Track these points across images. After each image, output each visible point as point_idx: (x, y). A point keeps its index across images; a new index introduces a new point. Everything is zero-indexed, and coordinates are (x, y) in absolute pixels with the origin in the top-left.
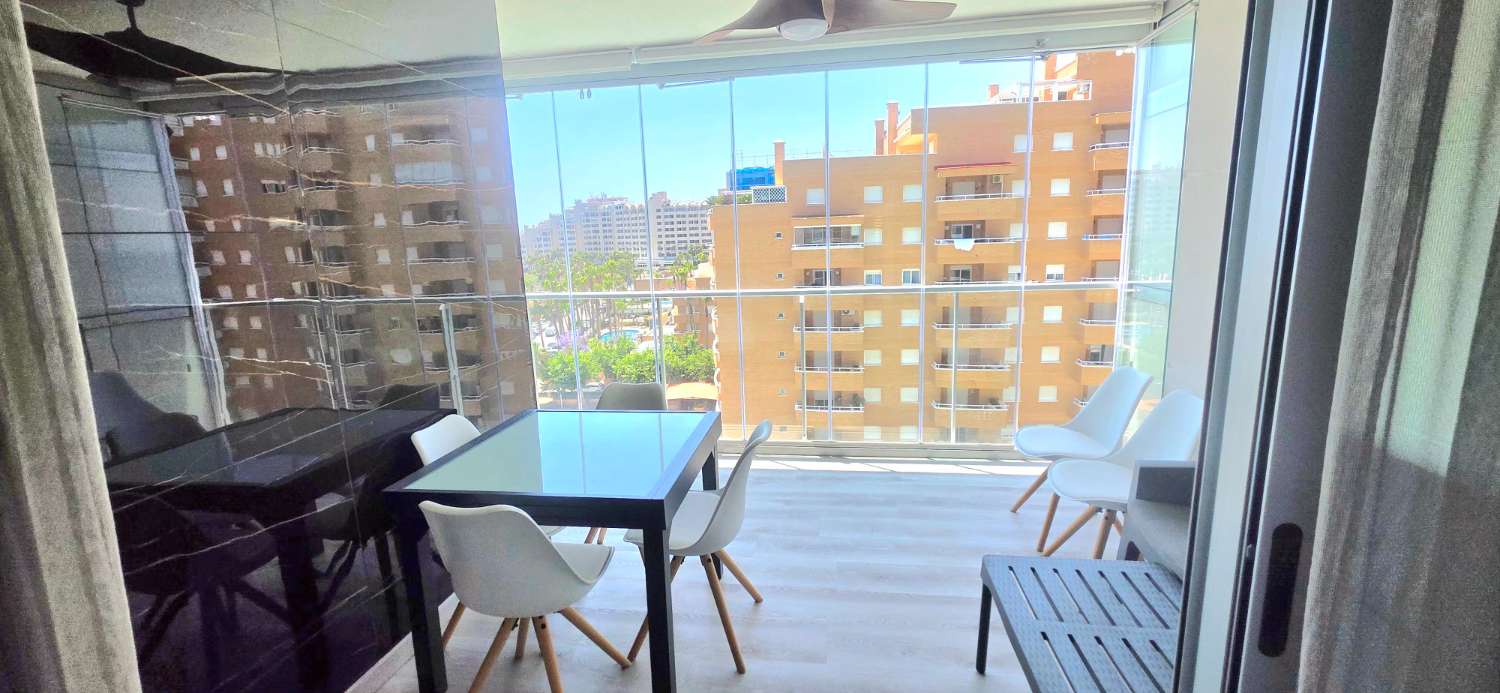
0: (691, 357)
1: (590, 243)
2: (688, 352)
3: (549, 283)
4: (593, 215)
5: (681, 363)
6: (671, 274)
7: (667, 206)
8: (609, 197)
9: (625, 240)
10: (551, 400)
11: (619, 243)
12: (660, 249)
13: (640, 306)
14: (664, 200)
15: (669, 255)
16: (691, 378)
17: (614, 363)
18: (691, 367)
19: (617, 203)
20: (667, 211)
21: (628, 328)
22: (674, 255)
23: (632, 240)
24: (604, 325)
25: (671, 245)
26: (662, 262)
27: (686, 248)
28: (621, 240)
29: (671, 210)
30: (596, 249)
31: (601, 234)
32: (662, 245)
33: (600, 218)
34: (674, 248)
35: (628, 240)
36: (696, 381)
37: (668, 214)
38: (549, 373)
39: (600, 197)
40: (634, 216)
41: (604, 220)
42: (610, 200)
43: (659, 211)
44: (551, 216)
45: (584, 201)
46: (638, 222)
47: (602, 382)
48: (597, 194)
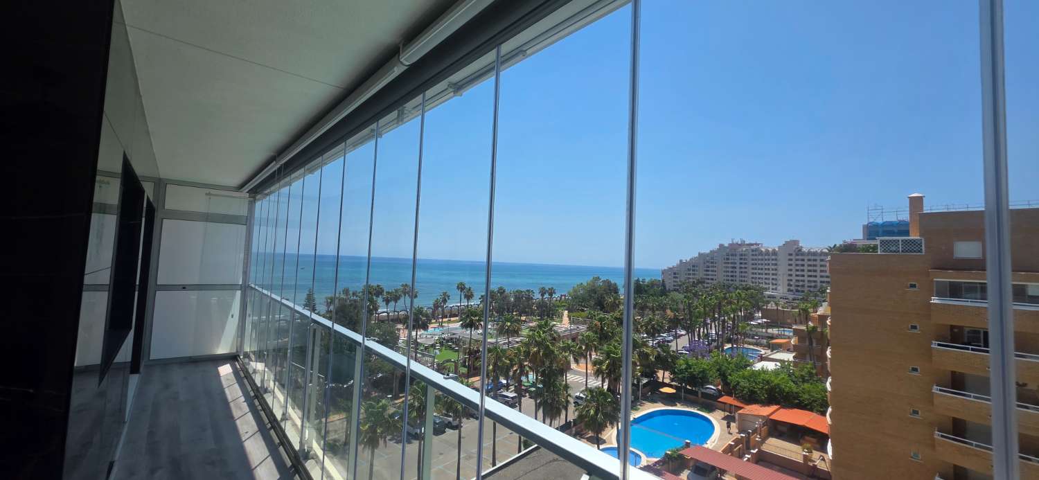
0: (806, 386)
1: (728, 276)
2: (804, 381)
3: (687, 302)
4: (732, 255)
5: (794, 388)
6: (796, 307)
7: (799, 251)
8: (747, 242)
9: (758, 276)
10: (674, 391)
11: (753, 278)
12: (789, 285)
13: (764, 330)
14: (796, 247)
15: (797, 291)
16: (806, 405)
17: (730, 375)
18: (806, 396)
19: (755, 247)
20: (797, 255)
21: (752, 347)
22: (803, 291)
23: (764, 276)
24: (729, 341)
25: (801, 283)
26: (791, 297)
27: (815, 287)
28: (755, 276)
29: (803, 254)
30: (732, 280)
31: (738, 270)
32: (791, 283)
33: (738, 257)
34: (803, 286)
35: (761, 276)
36: (811, 410)
37: (800, 257)
38: (676, 370)
39: (739, 243)
40: (766, 257)
41: (741, 259)
42: (747, 245)
43: (791, 255)
44: (699, 254)
45: (726, 245)
46: (770, 262)
47: (720, 387)
48: (738, 240)
